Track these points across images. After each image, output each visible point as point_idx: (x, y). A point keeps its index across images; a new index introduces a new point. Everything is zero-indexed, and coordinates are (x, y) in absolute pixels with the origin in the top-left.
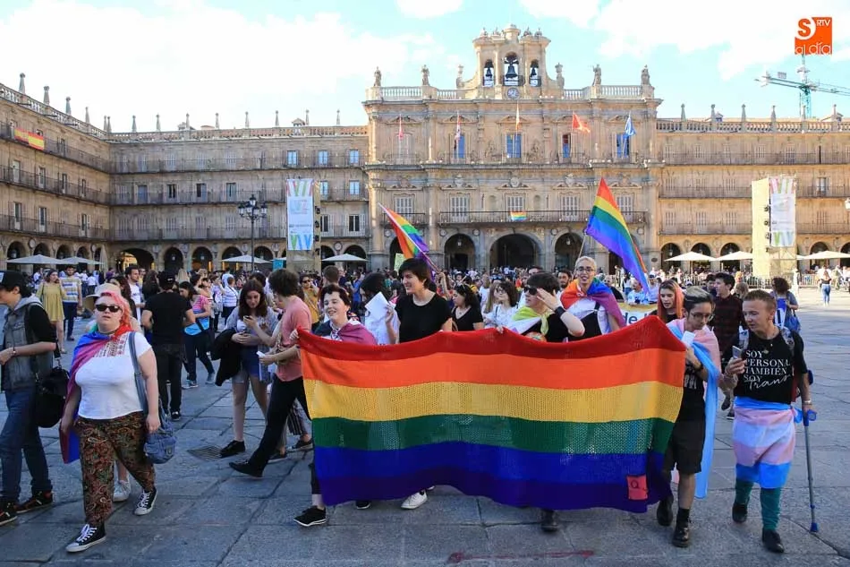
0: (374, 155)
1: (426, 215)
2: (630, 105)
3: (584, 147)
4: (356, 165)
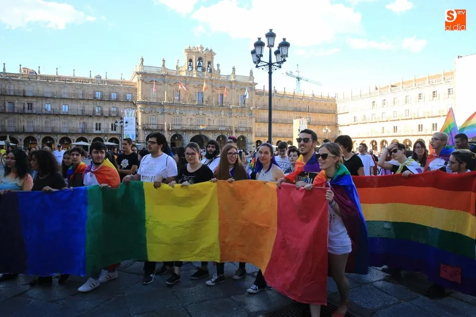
0: (140, 97)
1: (164, 125)
2: (246, 84)
3: (228, 100)
4: (130, 101)
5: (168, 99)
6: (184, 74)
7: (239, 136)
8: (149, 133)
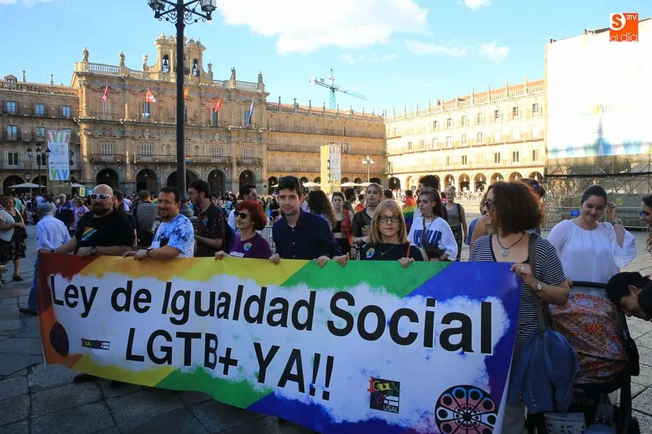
0: (84, 111)
1: (124, 156)
2: (251, 94)
3: (226, 117)
4: (68, 117)
5: (130, 116)
6: (156, 77)
7: (243, 170)
8: (101, 169)
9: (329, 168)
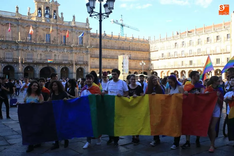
1: (18, 59)
2: (83, 29)
3: (70, 40)
5: (21, 39)
6: (34, 19)
7: (78, 67)
8: (5, 65)
9: (123, 67)
